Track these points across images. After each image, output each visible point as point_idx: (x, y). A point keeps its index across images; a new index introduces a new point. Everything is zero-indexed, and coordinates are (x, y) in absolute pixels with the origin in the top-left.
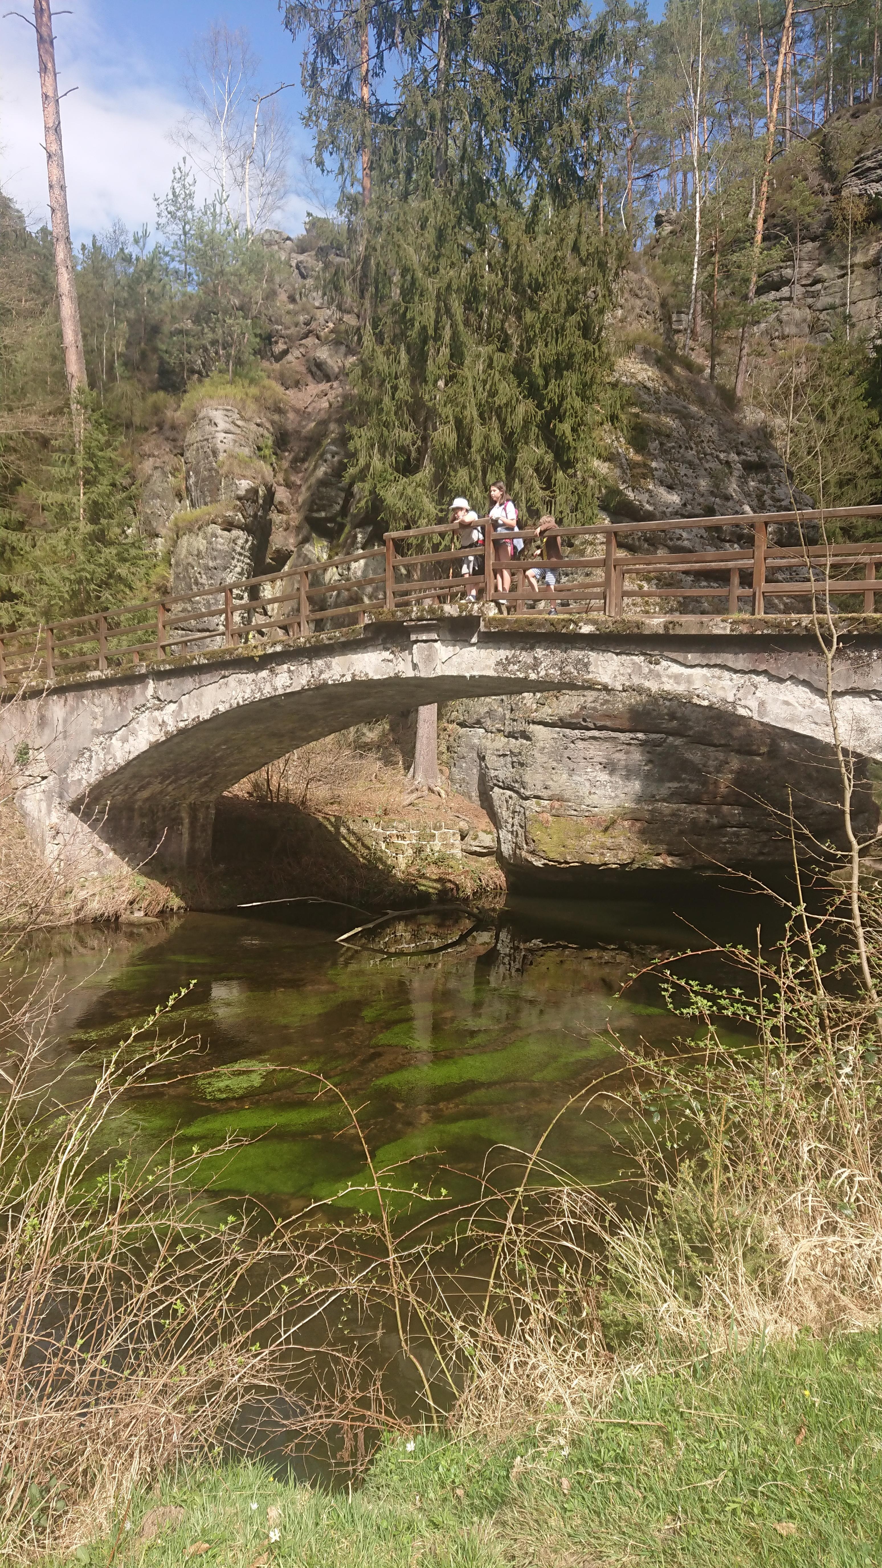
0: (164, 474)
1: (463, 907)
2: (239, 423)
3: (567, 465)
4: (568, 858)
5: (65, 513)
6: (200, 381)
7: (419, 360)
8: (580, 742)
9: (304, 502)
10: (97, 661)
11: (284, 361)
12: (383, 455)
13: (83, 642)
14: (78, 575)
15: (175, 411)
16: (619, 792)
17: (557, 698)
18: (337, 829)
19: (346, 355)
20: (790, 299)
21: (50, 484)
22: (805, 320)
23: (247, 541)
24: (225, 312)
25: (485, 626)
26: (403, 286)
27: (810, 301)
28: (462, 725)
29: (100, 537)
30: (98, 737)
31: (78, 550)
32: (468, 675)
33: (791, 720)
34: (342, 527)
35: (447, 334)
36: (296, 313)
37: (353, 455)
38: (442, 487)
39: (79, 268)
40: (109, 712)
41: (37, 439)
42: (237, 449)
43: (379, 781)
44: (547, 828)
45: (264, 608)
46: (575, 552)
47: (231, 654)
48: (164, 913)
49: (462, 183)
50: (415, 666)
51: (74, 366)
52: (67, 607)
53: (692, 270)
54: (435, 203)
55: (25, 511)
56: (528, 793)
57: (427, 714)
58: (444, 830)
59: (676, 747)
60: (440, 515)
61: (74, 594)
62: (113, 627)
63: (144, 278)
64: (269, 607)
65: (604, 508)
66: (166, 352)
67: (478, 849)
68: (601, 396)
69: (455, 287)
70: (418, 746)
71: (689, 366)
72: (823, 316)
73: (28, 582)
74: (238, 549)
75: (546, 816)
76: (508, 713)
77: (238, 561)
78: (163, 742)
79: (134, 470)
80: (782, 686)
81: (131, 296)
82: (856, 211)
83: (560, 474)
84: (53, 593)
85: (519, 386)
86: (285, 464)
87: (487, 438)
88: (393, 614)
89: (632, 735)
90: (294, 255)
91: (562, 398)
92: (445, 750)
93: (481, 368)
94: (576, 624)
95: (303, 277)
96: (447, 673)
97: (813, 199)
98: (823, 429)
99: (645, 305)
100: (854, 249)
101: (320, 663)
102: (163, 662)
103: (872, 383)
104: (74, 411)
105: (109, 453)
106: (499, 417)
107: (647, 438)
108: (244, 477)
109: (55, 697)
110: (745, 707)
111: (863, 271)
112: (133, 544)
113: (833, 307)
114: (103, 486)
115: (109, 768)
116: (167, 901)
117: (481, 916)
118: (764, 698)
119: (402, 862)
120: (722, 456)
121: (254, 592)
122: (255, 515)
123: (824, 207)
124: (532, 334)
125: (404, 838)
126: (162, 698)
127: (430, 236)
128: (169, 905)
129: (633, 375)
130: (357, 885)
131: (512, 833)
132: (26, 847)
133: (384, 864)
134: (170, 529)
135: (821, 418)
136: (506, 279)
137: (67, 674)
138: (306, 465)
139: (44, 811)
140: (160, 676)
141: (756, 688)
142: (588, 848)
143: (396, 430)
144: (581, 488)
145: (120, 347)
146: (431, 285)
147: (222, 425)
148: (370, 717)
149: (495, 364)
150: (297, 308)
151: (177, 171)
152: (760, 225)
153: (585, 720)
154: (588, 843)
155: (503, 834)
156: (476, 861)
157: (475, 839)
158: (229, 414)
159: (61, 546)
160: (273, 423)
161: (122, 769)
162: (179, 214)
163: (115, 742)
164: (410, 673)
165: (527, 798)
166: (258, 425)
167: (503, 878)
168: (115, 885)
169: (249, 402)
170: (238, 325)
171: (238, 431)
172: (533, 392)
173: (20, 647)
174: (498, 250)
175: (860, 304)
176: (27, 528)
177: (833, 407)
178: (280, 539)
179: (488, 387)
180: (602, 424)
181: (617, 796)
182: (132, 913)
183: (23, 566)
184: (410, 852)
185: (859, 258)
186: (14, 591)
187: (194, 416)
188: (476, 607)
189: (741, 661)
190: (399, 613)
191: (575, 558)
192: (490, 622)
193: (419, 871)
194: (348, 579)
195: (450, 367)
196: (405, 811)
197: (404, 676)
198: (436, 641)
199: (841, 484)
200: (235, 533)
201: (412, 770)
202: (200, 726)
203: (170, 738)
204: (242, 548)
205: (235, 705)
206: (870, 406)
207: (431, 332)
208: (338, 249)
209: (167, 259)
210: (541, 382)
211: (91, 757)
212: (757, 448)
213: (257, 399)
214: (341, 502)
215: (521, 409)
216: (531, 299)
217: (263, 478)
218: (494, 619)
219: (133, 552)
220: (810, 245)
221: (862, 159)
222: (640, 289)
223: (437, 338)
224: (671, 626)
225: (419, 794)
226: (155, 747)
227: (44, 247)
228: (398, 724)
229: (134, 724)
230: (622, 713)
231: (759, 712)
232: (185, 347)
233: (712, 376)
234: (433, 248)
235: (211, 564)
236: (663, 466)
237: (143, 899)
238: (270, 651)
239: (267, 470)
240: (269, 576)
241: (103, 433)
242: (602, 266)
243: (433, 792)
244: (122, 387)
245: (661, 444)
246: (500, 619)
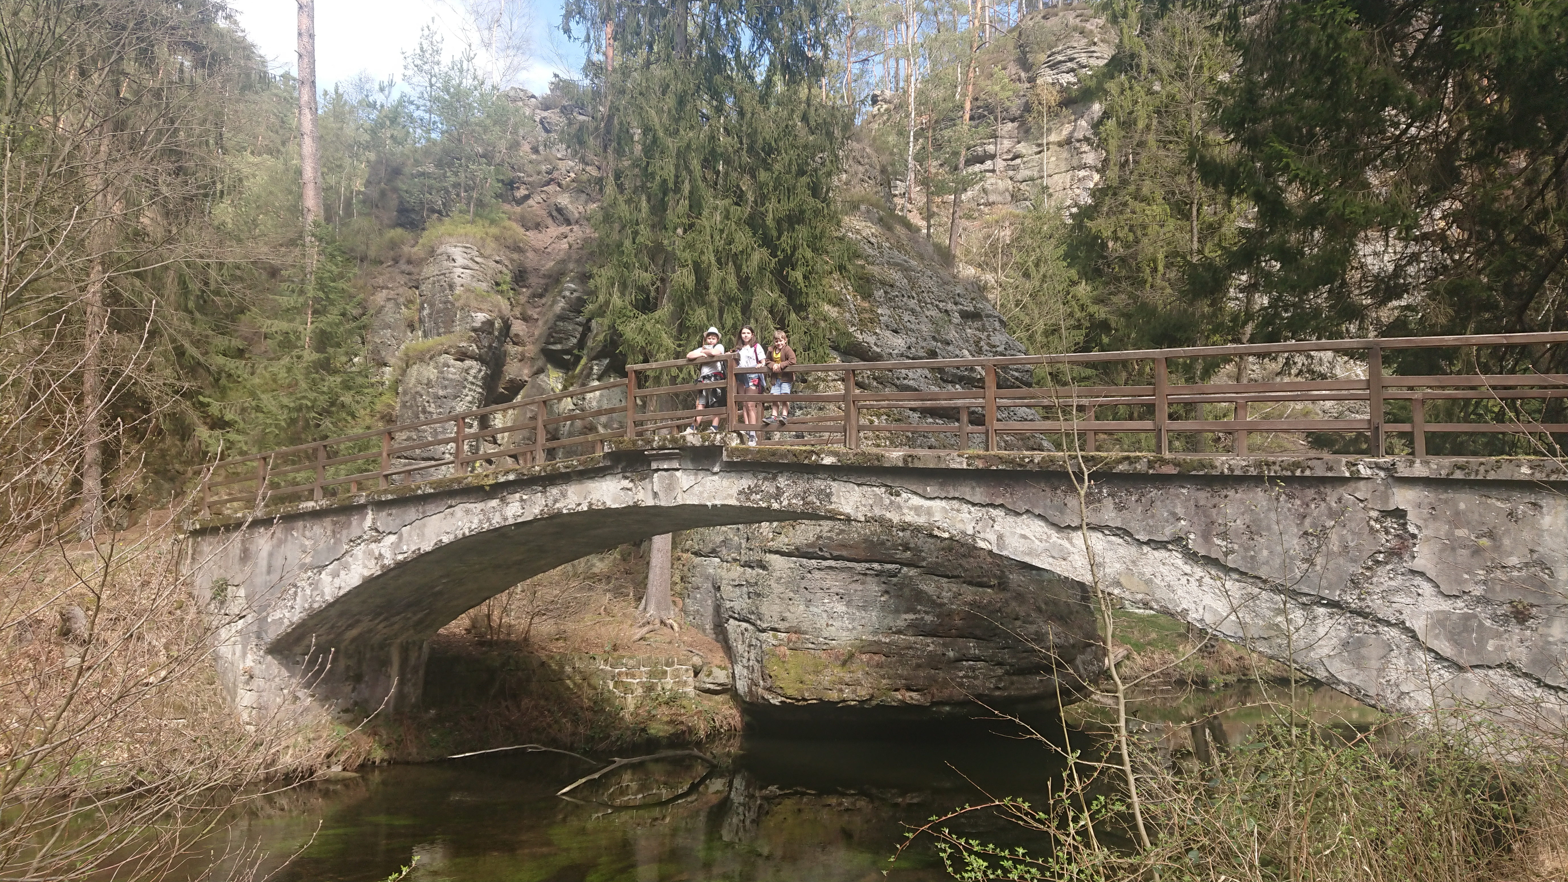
0: (398, 305)
1: (696, 752)
2: (478, 259)
3: (801, 308)
4: (806, 695)
5: (289, 341)
6: (440, 220)
7: (659, 208)
8: (817, 572)
9: (540, 335)
10: (312, 491)
11: (525, 205)
12: (623, 294)
13: (298, 471)
14: (298, 402)
15: (413, 246)
16: (856, 624)
17: (794, 527)
18: (562, 667)
19: (586, 202)
20: (993, 171)
21: (275, 313)
22: (1007, 190)
23: (480, 370)
24: (469, 159)
25: (728, 456)
26: (645, 142)
27: (1011, 173)
28: (697, 554)
29: (325, 366)
30: (306, 572)
31: (300, 377)
32: (709, 504)
33: (1029, 554)
34: (578, 358)
35: (686, 187)
36: (539, 163)
37: (594, 293)
38: (680, 325)
39: (320, 112)
40: (322, 545)
41: (265, 269)
42: (474, 284)
43: (609, 614)
44: (784, 662)
45: (493, 437)
46: (808, 387)
47: (460, 483)
48: (366, 767)
49: (700, 57)
50: (655, 495)
51: (311, 200)
52: (283, 435)
53: (908, 143)
54: (676, 72)
55: (246, 339)
56: (765, 625)
57: (661, 543)
58: (676, 666)
59: (911, 578)
60: (678, 349)
61: (292, 422)
62: (332, 455)
63: (388, 123)
64: (499, 436)
65: (835, 348)
66: (407, 192)
67: (712, 687)
68: (830, 248)
69: (694, 147)
70: (651, 576)
71: (908, 225)
72: (1023, 186)
73: (243, 410)
74: (471, 379)
75: (784, 649)
76: (744, 542)
77: (470, 390)
78: (379, 576)
79: (365, 300)
80: (1019, 520)
81: (373, 139)
82: (1050, 97)
83: (793, 316)
84: (268, 421)
85: (754, 234)
86: (523, 299)
87: (723, 280)
88: (634, 443)
89: (867, 565)
90: (538, 111)
91: (794, 248)
92: (678, 580)
93: (718, 218)
94: (818, 455)
95: (547, 131)
96: (688, 502)
97: (1012, 86)
98: (1028, 285)
99: (866, 171)
100: (1049, 130)
101: (555, 491)
102: (385, 492)
103: (1070, 246)
104: (308, 244)
105: (341, 284)
106: (735, 263)
107: (873, 287)
108: (481, 310)
109: (262, 530)
110: (984, 540)
111: (1058, 149)
112: (360, 372)
113: (1032, 179)
114: (333, 316)
115: (316, 606)
116: (369, 753)
117: (715, 762)
118: (1002, 531)
119: (631, 702)
120: (941, 305)
121: (484, 422)
122: (490, 346)
123: (1022, 93)
124: (766, 191)
125: (633, 676)
126: (381, 530)
127: (670, 102)
128: (371, 757)
129: (858, 232)
130: (581, 729)
131: (748, 667)
132: (215, 694)
133: (612, 705)
134: (401, 359)
135: (1027, 275)
136: (741, 143)
137: (276, 505)
138: (544, 300)
139: (238, 653)
140: (380, 505)
141: (994, 521)
142: (826, 684)
143: (637, 272)
144: (813, 330)
145: (358, 185)
146: (672, 144)
147: (460, 261)
148: (602, 547)
149: (731, 216)
150: (539, 158)
151: (426, 29)
152: (968, 106)
153: (821, 550)
154: (826, 678)
155: (738, 669)
156: (710, 700)
157: (709, 675)
158: (469, 251)
159: (283, 374)
160: (512, 260)
161: (331, 605)
162: (426, 67)
163: (325, 576)
164: (650, 502)
165: (764, 631)
166: (497, 262)
167: (738, 718)
168: (312, 736)
169: (489, 240)
170: (480, 170)
171: (476, 267)
172: (767, 242)
173: (227, 477)
174: (734, 115)
175: (1056, 177)
176: (247, 356)
177: (1037, 265)
178: (514, 370)
179: (724, 236)
180: (831, 273)
181: (854, 628)
182: (329, 767)
183: (239, 394)
184: (639, 691)
185: (1054, 137)
186: (227, 418)
187: (432, 252)
188: (718, 437)
189: (979, 494)
190: (640, 442)
191: (808, 392)
192: (733, 452)
193: (649, 712)
194: (582, 410)
195: (689, 216)
196: (636, 646)
197: (643, 505)
198: (677, 470)
199: (1047, 333)
200: (468, 363)
201: (643, 601)
202: (421, 559)
203: (387, 572)
204: (475, 377)
205: (460, 536)
206: (1069, 266)
207: (671, 185)
208: (581, 107)
209: (412, 107)
210: (775, 234)
211: (296, 593)
212: (973, 299)
213: (497, 238)
214: (578, 336)
215: (756, 257)
216: (764, 161)
217: (500, 311)
218: (736, 449)
219: (360, 380)
220: (1010, 125)
221: (1054, 53)
222: (862, 157)
223: (677, 190)
224: (910, 459)
225: (651, 627)
226: (369, 582)
227: (285, 91)
228: (629, 554)
229: (348, 558)
230: (857, 543)
231: (998, 545)
232: (426, 189)
233: (929, 235)
234: (674, 112)
235: (441, 393)
236: (888, 312)
237: (343, 751)
238: (502, 479)
239: (504, 304)
240: (500, 406)
241: (336, 265)
242: (830, 135)
243: (665, 625)
244: (357, 222)
245: (886, 292)
246: (743, 449)
